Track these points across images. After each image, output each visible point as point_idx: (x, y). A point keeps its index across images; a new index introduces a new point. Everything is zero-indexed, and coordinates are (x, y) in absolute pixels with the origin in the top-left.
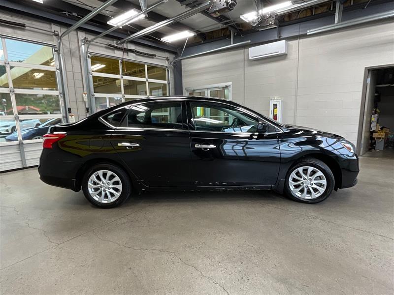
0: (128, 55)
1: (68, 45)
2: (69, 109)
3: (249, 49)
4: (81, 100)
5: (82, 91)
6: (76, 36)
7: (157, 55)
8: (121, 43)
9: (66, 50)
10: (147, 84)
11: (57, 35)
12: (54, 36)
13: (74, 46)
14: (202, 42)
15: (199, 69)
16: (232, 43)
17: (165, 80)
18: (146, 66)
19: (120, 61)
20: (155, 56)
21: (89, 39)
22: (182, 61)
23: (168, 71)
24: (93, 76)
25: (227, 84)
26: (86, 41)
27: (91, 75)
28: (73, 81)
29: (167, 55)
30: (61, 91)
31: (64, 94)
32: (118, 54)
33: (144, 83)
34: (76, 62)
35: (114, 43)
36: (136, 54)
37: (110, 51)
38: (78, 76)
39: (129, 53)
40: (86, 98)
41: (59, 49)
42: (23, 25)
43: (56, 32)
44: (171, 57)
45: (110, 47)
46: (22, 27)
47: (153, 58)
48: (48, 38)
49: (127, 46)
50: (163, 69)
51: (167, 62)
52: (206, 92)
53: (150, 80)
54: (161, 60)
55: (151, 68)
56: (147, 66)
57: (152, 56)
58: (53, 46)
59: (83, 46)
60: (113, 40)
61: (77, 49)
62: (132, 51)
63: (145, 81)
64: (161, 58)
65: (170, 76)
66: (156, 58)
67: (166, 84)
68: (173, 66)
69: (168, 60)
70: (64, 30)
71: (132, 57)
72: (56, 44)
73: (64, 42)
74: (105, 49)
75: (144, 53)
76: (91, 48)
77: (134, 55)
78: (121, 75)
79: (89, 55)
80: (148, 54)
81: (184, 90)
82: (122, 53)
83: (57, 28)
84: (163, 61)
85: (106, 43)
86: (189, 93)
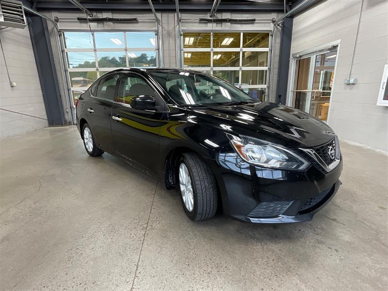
0: (222, 26)
1: (167, 28)
6: (173, 18)
7: (257, 19)
8: (213, 15)
9: (165, 32)
10: (241, 54)
12: (156, 22)
13: (171, 27)
17: (267, 47)
18: (242, 34)
19: (212, 34)
20: (254, 20)
22: (294, 20)
24: (184, 52)
25: (334, 43)
28: (168, 58)
29: (274, 16)
32: (211, 27)
33: (239, 53)
34: (172, 42)
36: (231, 23)
37: (203, 25)
38: (173, 53)
39: (223, 24)
41: (159, 33)
42: (135, 19)
44: (278, 17)
45: (202, 21)
46: (134, 21)
47: (253, 23)
48: (152, 25)
51: (272, 25)
52: (312, 57)
53: (246, 49)
54: (264, 23)
56: (244, 33)
57: (252, 21)
58: (154, 31)
61: (174, 29)
62: (225, 21)
63: (239, 51)
64: (265, 22)
65: (275, 42)
68: (280, 28)
69: (274, 22)
70: (165, 15)
71: (227, 27)
72: (157, 29)
73: (164, 26)
74: (198, 24)
75: (240, 21)
76: (185, 26)
77: (229, 24)
78: (212, 48)
79: (182, 33)
80: (245, 20)
81: (291, 57)
82: (215, 25)
83: (159, 15)
84: (267, 25)
85: (198, 19)
86: (295, 60)
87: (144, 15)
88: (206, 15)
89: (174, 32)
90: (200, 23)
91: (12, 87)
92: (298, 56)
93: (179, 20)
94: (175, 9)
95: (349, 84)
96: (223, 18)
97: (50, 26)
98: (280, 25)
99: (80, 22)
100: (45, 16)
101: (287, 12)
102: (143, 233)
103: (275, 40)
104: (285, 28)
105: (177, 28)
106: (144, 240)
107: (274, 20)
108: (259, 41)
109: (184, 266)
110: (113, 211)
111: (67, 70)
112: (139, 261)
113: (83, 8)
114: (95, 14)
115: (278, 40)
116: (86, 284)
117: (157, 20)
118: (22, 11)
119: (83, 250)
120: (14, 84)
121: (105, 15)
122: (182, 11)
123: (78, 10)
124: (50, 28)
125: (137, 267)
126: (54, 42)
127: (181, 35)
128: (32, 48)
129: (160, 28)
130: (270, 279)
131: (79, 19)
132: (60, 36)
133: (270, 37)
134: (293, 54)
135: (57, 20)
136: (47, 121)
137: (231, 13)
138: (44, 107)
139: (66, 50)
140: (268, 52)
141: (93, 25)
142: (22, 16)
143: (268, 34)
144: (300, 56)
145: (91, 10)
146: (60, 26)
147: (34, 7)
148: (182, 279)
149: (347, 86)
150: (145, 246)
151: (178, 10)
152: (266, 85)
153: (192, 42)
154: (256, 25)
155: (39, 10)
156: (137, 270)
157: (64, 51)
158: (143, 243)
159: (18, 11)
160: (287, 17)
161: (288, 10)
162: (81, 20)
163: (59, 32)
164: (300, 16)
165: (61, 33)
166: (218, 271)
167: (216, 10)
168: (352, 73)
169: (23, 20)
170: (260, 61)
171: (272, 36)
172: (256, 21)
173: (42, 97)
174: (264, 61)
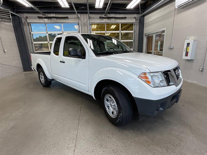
0: (110, 20)
1: (83, 21)
6: (86, 16)
9: (82, 24)
13: (85, 21)
19: (106, 24)
22: (145, 17)
25: (163, 29)
29: (135, 15)
33: (119, 33)
34: (86, 28)
37: (101, 20)
45: (101, 18)
46: (67, 18)
47: (125, 19)
48: (76, 20)
51: (135, 20)
52: (154, 35)
53: (122, 32)
54: (130, 19)
56: (121, 24)
62: (112, 18)
63: (119, 32)
68: (139, 21)
69: (135, 18)
70: (82, 15)
71: (113, 21)
72: (78, 22)
73: (81, 20)
75: (119, 18)
76: (92, 21)
77: (114, 19)
78: (106, 31)
79: (91, 24)
80: (121, 18)
81: (144, 35)
82: (107, 20)
83: (79, 15)
84: (132, 20)
85: (99, 17)
86: (146, 37)
87: (72, 15)
88: (102, 15)
89: (87, 23)
90: (99, 19)
91: (5, 52)
92: (147, 35)
93: (90, 18)
94: (87, 12)
95: (170, 49)
96: (111, 17)
97: (23, 20)
98: (139, 20)
99: (39, 19)
100: (21, 16)
101: (141, 14)
102: (78, 121)
103: (136, 27)
104: (140, 21)
105: (88, 21)
106: (78, 125)
107: (135, 17)
108: (128, 27)
109: (98, 135)
110: (63, 112)
111: (33, 43)
112: (77, 134)
113: (41, 12)
114: (46, 15)
115: (138, 27)
116: (55, 145)
117: (78, 18)
118: (9, 14)
119: (51, 130)
120: (6, 51)
121: (52, 15)
122: (90, 13)
123: (38, 13)
124: (23, 21)
125: (77, 136)
126: (26, 28)
127: (90, 25)
128: (14, 32)
129: (80, 22)
130: (135, 138)
131: (38, 17)
132: (28, 26)
133: (134, 26)
134: (145, 34)
135: (27, 18)
136: (23, 69)
137: (115, 14)
138: (21, 62)
139: (32, 33)
140: (133, 33)
141: (46, 20)
142: (10, 17)
143: (133, 24)
144: (148, 35)
145: (44, 13)
146: (29, 21)
147: (15, 11)
148: (97, 140)
149: (169, 49)
150: (79, 127)
151: (88, 13)
152: (133, 49)
153: (96, 27)
155: (17, 12)
156: (77, 137)
157: (31, 33)
158: (78, 126)
159: (7, 14)
160: (141, 16)
161: (142, 13)
162: (40, 18)
163: (28, 23)
164: (148, 15)
165: (29, 24)
166: (113, 136)
167: (107, 13)
168: (172, 43)
169: (10, 19)
170: (129, 37)
171: (135, 25)
172: (127, 18)
173: (20, 57)
174: (131, 37)
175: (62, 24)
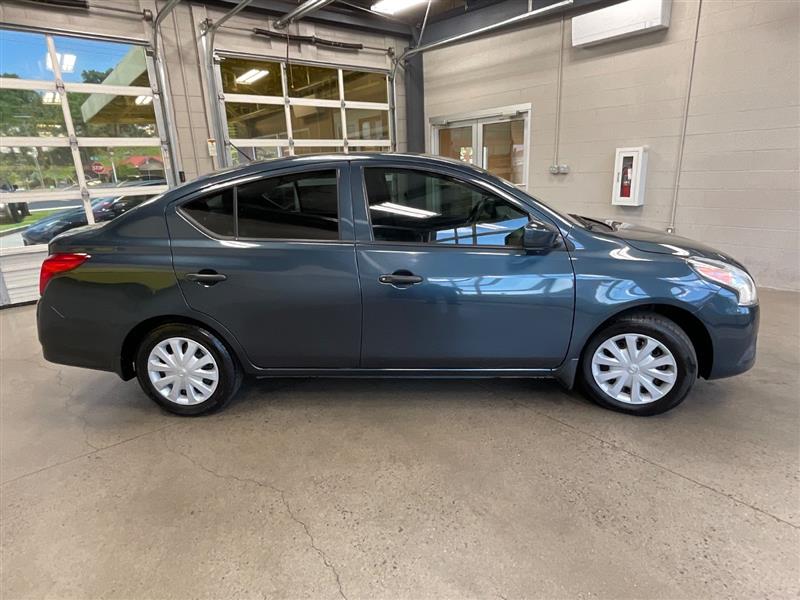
0: (300, 51)
1: (174, 40)
2: (181, 174)
3: (573, 19)
4: (204, 155)
5: (206, 136)
6: (189, 16)
7: (364, 45)
8: (285, 25)
9: (170, 51)
10: (343, 112)
11: (149, 19)
12: (145, 22)
13: (185, 40)
14: (466, 8)
15: (458, 74)
16: (530, 8)
17: (385, 101)
18: (340, 72)
19: (283, 66)
20: (360, 47)
21: (214, 21)
22: (424, 55)
23: (391, 81)
24: (226, 103)
25: (521, 108)
26: (209, 26)
27: (221, 101)
28: (186, 114)
29: (388, 43)
30: (164, 139)
31: (169, 144)
32: (277, 50)
33: (338, 110)
34: (191, 76)
35: (269, 26)
36: (318, 47)
37: (262, 43)
38: (196, 103)
39: (303, 47)
40: (213, 149)
41: (156, 50)
42: (84, 5)
43: (147, 13)
44: (398, 47)
45: (261, 35)
46: (81, 7)
47: (356, 53)
48: (134, 26)
49: (298, 31)
50: (380, 76)
51: (389, 60)
52: (474, 126)
53: (351, 104)
54: (374, 56)
55: (353, 76)
56: (343, 71)
57: (354, 49)
58: (145, 44)
59: (203, 38)
60: (267, 20)
61: (192, 45)
62: (308, 41)
63: (339, 106)
64: (375, 52)
65: (397, 91)
66: (364, 53)
67: (387, 111)
68: (403, 69)
69: (391, 54)
71: (310, 54)
73: (165, 33)
74: (249, 41)
75: (336, 44)
77: (313, 49)
78: (286, 97)
79: (217, 57)
80: (345, 45)
81: (427, 125)
84: (379, 58)
85: (251, 28)
86: (437, 131)
88: (267, 23)
89: (193, 52)
90: (253, 37)
92: (444, 122)
95: (558, 174)
96: (302, 34)
98: (402, 61)
105: (201, 43)
107: (391, 50)
115: (402, 91)
127: (215, 62)
129: (158, 38)
133: (388, 83)
134: (430, 119)
137: (316, 26)
143: (384, 75)
144: (449, 123)
149: (553, 177)
154: (360, 55)
168: (560, 157)
172: (364, 50)
175: (50, 40)
